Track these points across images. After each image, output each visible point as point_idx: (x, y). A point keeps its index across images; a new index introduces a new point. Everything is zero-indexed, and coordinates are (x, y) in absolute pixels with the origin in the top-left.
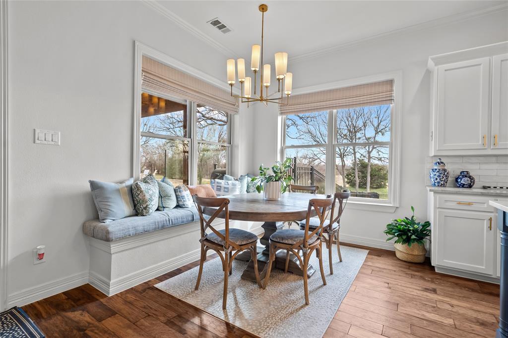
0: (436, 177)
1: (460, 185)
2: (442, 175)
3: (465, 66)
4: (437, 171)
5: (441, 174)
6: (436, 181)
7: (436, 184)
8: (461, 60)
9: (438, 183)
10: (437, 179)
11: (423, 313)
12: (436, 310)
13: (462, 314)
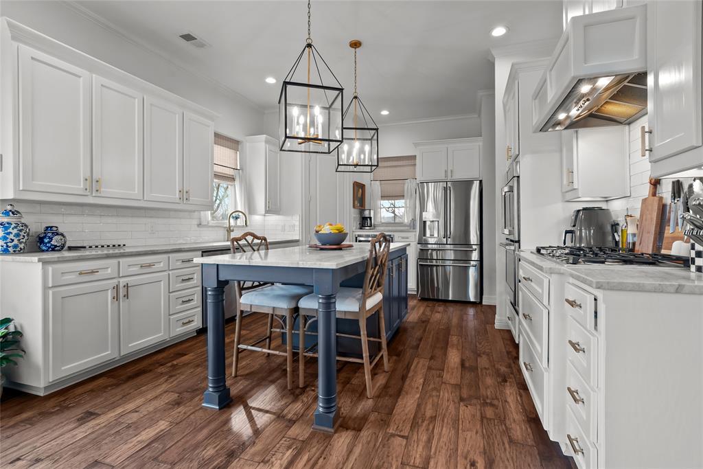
0: (11, 236)
1: (49, 248)
2: (22, 233)
3: (63, 68)
4: (12, 226)
5: (21, 231)
6: (9, 244)
7: (11, 250)
8: (54, 55)
9: (16, 246)
10: (13, 240)
11: (135, 440)
12: (136, 427)
13: (156, 411)
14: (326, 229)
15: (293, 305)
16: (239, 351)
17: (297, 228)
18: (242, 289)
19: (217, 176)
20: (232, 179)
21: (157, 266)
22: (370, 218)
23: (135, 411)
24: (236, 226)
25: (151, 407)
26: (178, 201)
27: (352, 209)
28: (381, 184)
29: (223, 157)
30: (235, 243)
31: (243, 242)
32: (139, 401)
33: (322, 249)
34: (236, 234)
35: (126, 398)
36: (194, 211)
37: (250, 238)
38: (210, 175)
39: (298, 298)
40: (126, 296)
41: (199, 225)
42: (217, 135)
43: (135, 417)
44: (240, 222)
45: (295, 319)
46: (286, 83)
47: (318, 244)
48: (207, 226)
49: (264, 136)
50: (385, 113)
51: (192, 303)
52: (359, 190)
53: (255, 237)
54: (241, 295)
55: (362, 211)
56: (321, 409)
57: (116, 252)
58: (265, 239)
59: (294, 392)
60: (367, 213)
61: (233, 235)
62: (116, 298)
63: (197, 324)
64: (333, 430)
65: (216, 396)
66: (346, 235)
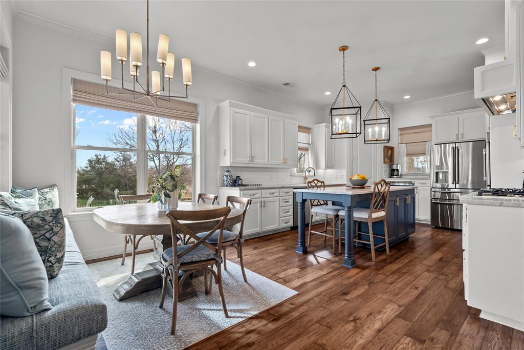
0: (228, 180)
1: (238, 185)
3: (243, 113)
4: (228, 176)
5: (231, 178)
6: (228, 183)
9: (230, 184)
11: (274, 256)
12: (273, 253)
13: (279, 250)
14: (355, 178)
15: (336, 214)
16: (311, 234)
17: (345, 177)
18: (312, 205)
19: (300, 149)
20: (307, 149)
21: (275, 194)
22: (397, 170)
23: (271, 249)
24: (309, 176)
25: (277, 249)
26: (282, 164)
27: (383, 165)
28: (406, 146)
29: (303, 138)
30: (310, 185)
31: (313, 184)
32: (272, 247)
33: (353, 188)
34: (310, 180)
35: (267, 245)
36: (288, 168)
37: (316, 182)
38: (297, 149)
39: (338, 210)
40: (264, 206)
41: (291, 175)
42: (299, 127)
43: (272, 251)
44: (311, 173)
45: (337, 221)
46: (332, 109)
47: (352, 185)
48: (295, 176)
49: (324, 124)
50: (407, 97)
51: (289, 213)
52: (389, 151)
53: (319, 181)
54: (312, 208)
55: (391, 166)
56: (346, 258)
57: (259, 187)
58: (323, 182)
59: (336, 254)
60: (395, 167)
61: (307, 181)
62: (261, 206)
63: (291, 224)
64: (351, 267)
65: (302, 248)
66: (367, 180)
